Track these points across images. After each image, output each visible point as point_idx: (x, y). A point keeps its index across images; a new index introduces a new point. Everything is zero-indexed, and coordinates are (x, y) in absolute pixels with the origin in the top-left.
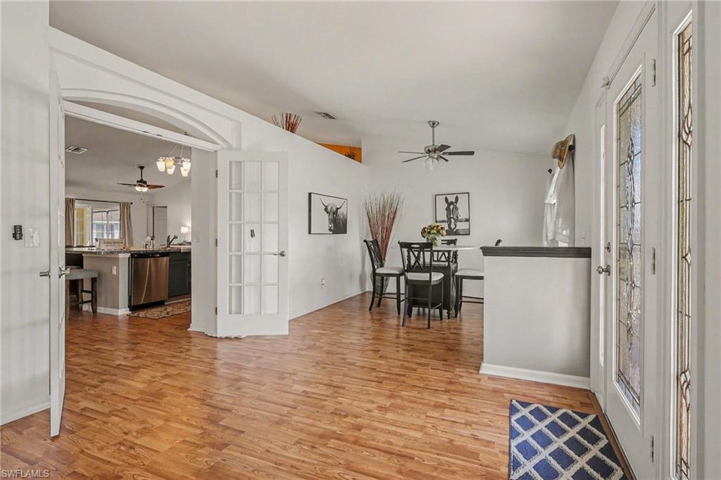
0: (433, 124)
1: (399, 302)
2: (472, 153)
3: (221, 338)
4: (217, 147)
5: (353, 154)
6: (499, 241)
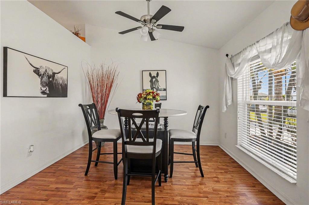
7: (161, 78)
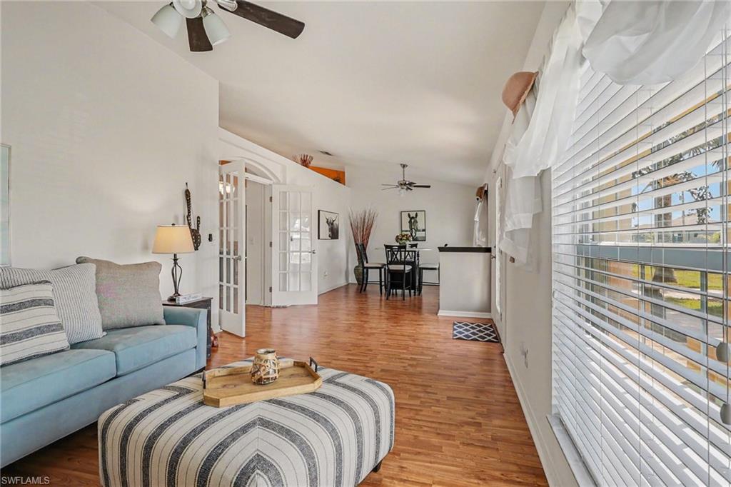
0: (404, 166)
1: (381, 286)
2: (429, 187)
3: (273, 308)
4: (271, 182)
5: (339, 177)
6: (446, 245)
7: (420, 219)
